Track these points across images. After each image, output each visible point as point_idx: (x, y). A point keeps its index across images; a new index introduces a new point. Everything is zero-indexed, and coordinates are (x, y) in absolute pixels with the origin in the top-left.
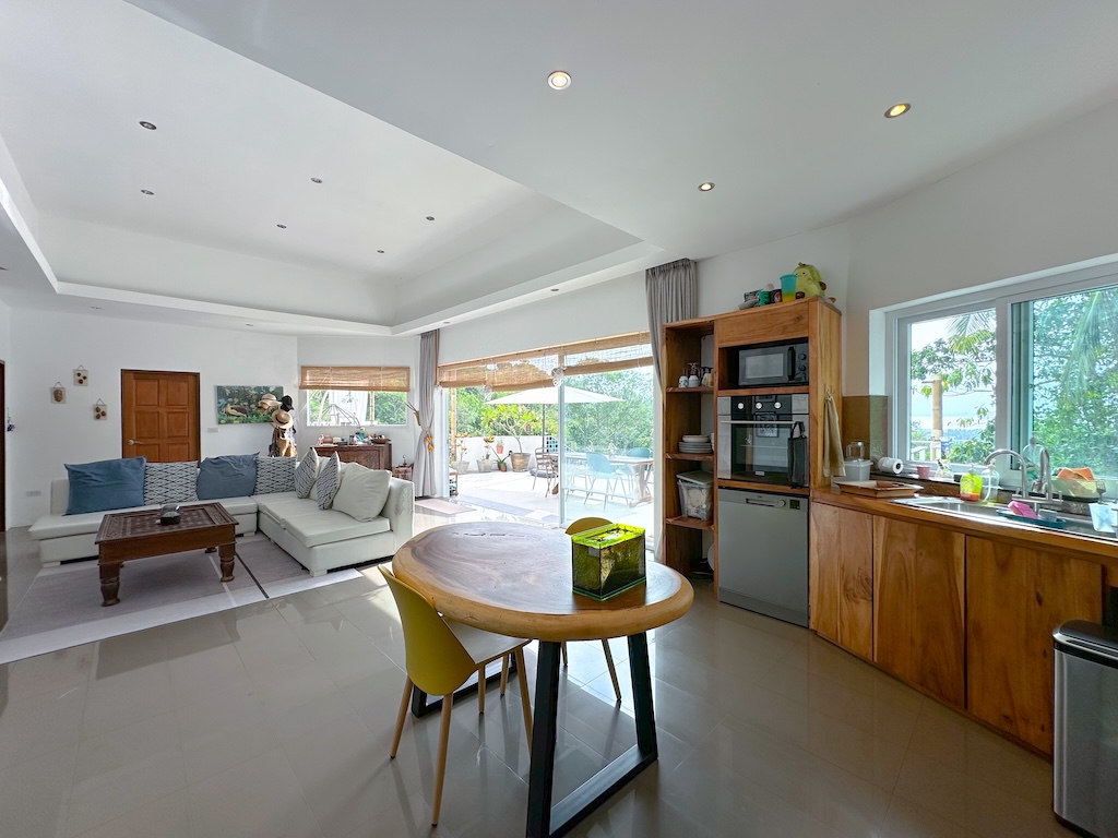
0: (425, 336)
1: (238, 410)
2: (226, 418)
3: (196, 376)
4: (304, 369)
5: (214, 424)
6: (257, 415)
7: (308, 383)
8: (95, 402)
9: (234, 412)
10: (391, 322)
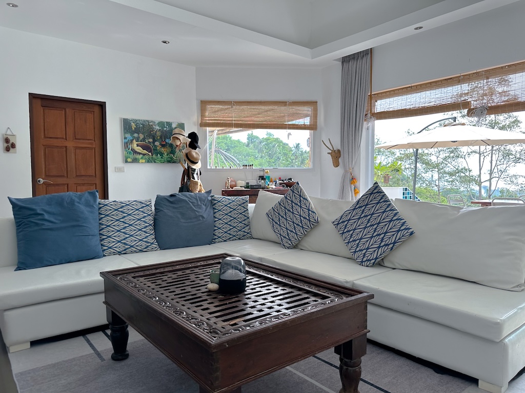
0: (346, 60)
1: (144, 147)
2: (132, 156)
3: (102, 106)
4: (204, 104)
5: (120, 164)
6: (162, 154)
7: (207, 120)
8: (4, 132)
9: (139, 149)
10: (311, 42)
